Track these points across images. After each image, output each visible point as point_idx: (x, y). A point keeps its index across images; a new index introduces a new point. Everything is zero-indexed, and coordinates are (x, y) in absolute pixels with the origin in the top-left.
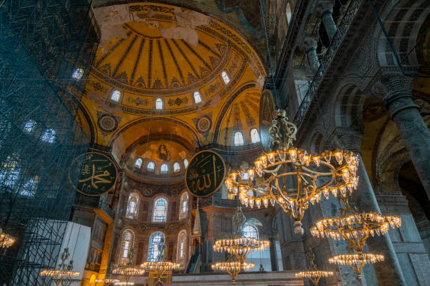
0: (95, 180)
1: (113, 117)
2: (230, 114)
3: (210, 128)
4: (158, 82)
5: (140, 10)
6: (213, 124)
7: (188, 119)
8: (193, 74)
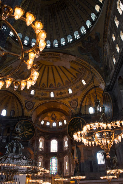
0: (26, 133)
1: (32, 102)
2: (87, 99)
3: (77, 105)
4: (51, 85)
5: (44, 56)
6: (79, 104)
7: (66, 101)
8: (68, 80)
